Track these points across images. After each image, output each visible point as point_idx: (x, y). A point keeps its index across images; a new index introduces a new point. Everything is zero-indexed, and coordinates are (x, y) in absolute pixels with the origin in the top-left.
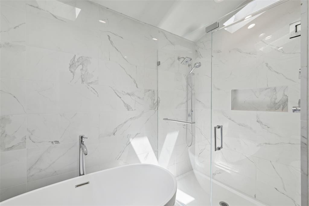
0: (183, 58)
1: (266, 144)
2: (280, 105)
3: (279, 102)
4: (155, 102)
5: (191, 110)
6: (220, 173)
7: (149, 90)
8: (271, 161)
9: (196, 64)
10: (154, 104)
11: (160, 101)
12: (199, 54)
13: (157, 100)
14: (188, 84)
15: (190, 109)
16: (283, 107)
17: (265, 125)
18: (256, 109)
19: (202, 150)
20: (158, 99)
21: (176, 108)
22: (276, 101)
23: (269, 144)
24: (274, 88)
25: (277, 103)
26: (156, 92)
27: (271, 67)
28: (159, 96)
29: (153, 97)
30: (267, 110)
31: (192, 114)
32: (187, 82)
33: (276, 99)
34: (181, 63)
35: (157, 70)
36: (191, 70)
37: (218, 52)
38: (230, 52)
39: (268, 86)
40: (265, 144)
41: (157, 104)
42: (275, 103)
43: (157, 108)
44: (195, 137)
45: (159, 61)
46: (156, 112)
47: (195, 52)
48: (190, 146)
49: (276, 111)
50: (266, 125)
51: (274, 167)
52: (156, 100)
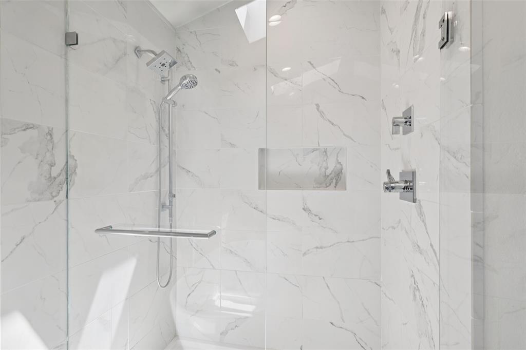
0: (153, 52)
1: (317, 248)
2: (332, 179)
3: (331, 174)
4: (55, 172)
5: (170, 192)
6: (236, 326)
7: (27, 127)
8: (324, 278)
9: (185, 78)
10: (52, 179)
11: (76, 167)
12: (186, 59)
13: (64, 163)
14: (161, 128)
15: (165, 189)
16: (336, 183)
17: (315, 215)
18: (299, 187)
19: (196, 285)
20: (70, 161)
21: (131, 191)
22: (328, 173)
23: (321, 248)
24: (323, 150)
25: (328, 176)
26: (58, 136)
27: (323, 112)
28: (73, 151)
29: (48, 154)
30: (314, 188)
31: (171, 202)
32: (159, 120)
33: (327, 168)
34: (148, 64)
35: (66, 59)
36: (170, 93)
37: (231, 65)
38: (255, 69)
39: (319, 146)
40: (315, 250)
41: (63, 177)
42: (326, 176)
43: (63, 193)
44: (176, 258)
45: (71, 30)
46: (63, 206)
47: (176, 51)
48: (165, 286)
49: (327, 189)
50: (317, 215)
51: (328, 286)
52: (60, 163)
